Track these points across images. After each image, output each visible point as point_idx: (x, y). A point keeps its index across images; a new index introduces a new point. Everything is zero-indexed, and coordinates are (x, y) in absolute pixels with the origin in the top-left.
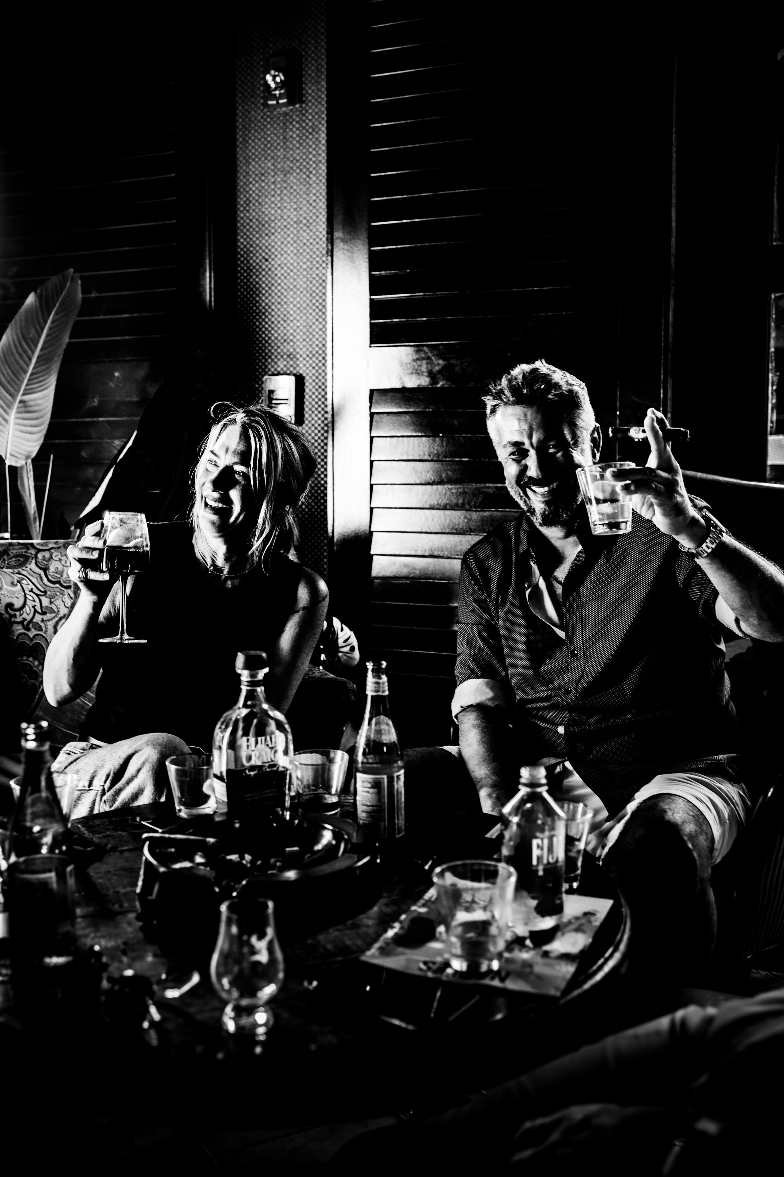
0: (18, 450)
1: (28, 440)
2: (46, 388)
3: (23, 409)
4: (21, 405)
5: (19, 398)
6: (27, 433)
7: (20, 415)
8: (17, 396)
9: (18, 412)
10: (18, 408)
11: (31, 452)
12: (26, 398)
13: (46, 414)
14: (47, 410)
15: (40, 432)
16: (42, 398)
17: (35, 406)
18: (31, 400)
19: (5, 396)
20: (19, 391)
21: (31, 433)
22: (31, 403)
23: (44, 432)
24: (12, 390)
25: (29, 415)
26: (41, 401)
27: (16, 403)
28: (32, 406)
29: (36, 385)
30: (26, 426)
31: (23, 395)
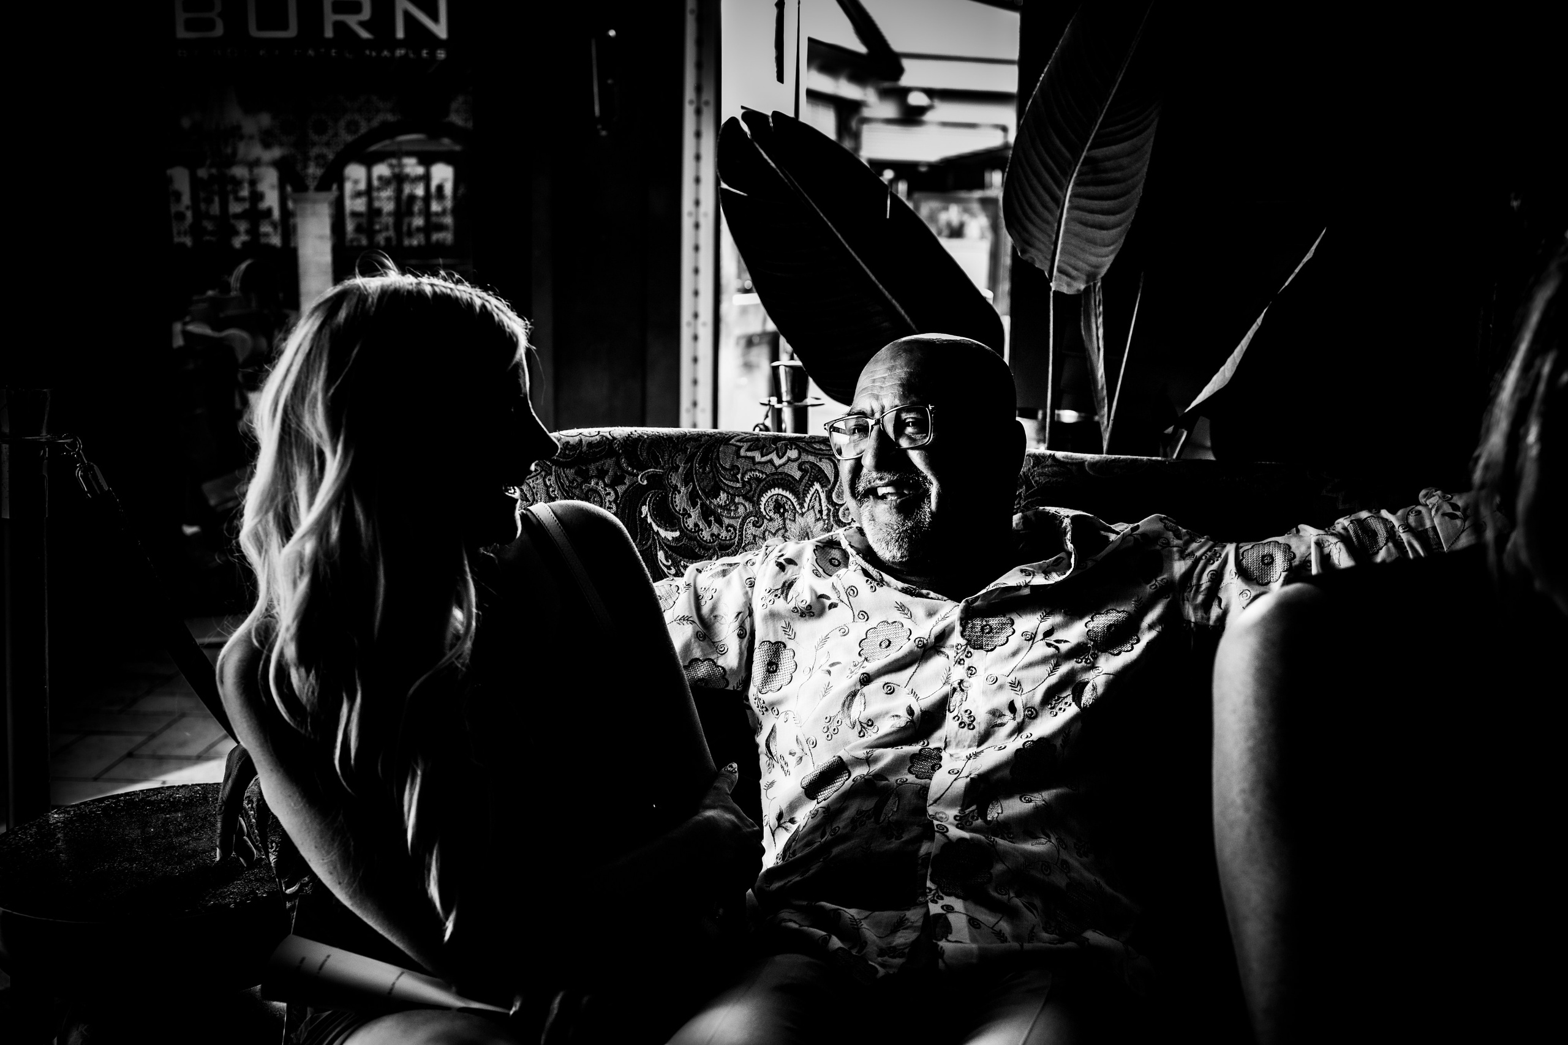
0: (1073, 261)
1: (1092, 242)
2: (1140, 133)
3: (1090, 177)
4: (1087, 168)
5: (1084, 154)
6: (1093, 226)
7: (1081, 190)
8: (1083, 151)
9: (1080, 184)
10: (1079, 174)
11: (1098, 267)
12: (1098, 153)
13: (1134, 187)
14: (1138, 178)
15: (1119, 225)
16: (1129, 154)
17: (1115, 170)
18: (1108, 158)
19: (1058, 150)
20: (1087, 138)
21: (1102, 227)
22: (1108, 164)
23: (1127, 225)
24: (1072, 136)
25: (1101, 189)
26: (1125, 161)
27: (1079, 164)
28: (1106, 171)
29: (1120, 126)
30: (1092, 211)
31: (1090, 149)
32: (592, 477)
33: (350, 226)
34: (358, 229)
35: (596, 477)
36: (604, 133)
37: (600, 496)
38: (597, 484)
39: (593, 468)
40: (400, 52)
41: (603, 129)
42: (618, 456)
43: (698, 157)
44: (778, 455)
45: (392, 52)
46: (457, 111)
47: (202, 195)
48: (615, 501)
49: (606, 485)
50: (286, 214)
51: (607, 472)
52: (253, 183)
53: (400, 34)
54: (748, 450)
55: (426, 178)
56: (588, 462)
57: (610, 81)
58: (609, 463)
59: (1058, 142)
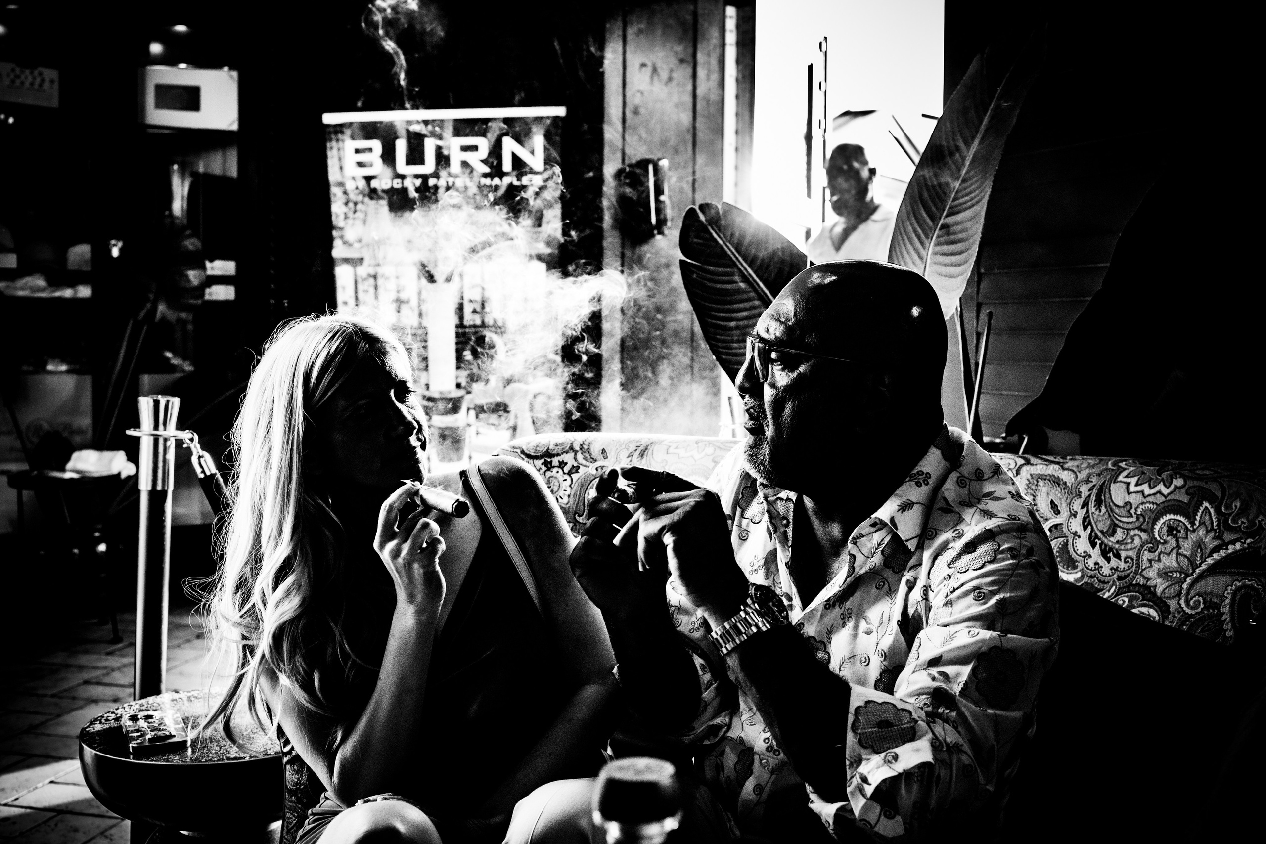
1: (945, 288)
2: (978, 202)
3: (945, 238)
4: (944, 231)
5: (941, 222)
7: (939, 248)
8: (940, 219)
9: (937, 244)
10: (938, 237)
11: (949, 307)
12: (950, 220)
13: (973, 244)
14: (975, 237)
15: (962, 274)
16: (971, 220)
17: (962, 231)
18: (956, 224)
19: (925, 221)
20: (944, 210)
21: (952, 277)
22: (956, 228)
23: (968, 273)
24: (934, 208)
25: (952, 248)
26: (969, 224)
27: (938, 230)
28: (955, 233)
29: (966, 198)
30: (945, 265)
31: (947, 216)
32: (554, 467)
33: (468, 310)
34: (474, 311)
35: (559, 467)
36: (659, 237)
37: (559, 481)
38: (558, 472)
39: (555, 461)
40: (507, 180)
41: (658, 234)
42: (576, 452)
44: (698, 451)
45: (501, 179)
47: (361, 287)
48: (570, 486)
49: (564, 473)
50: (420, 301)
51: (566, 464)
52: (397, 278)
53: (507, 166)
54: (677, 448)
56: (553, 456)
57: (662, 198)
58: (568, 458)
59: (925, 215)
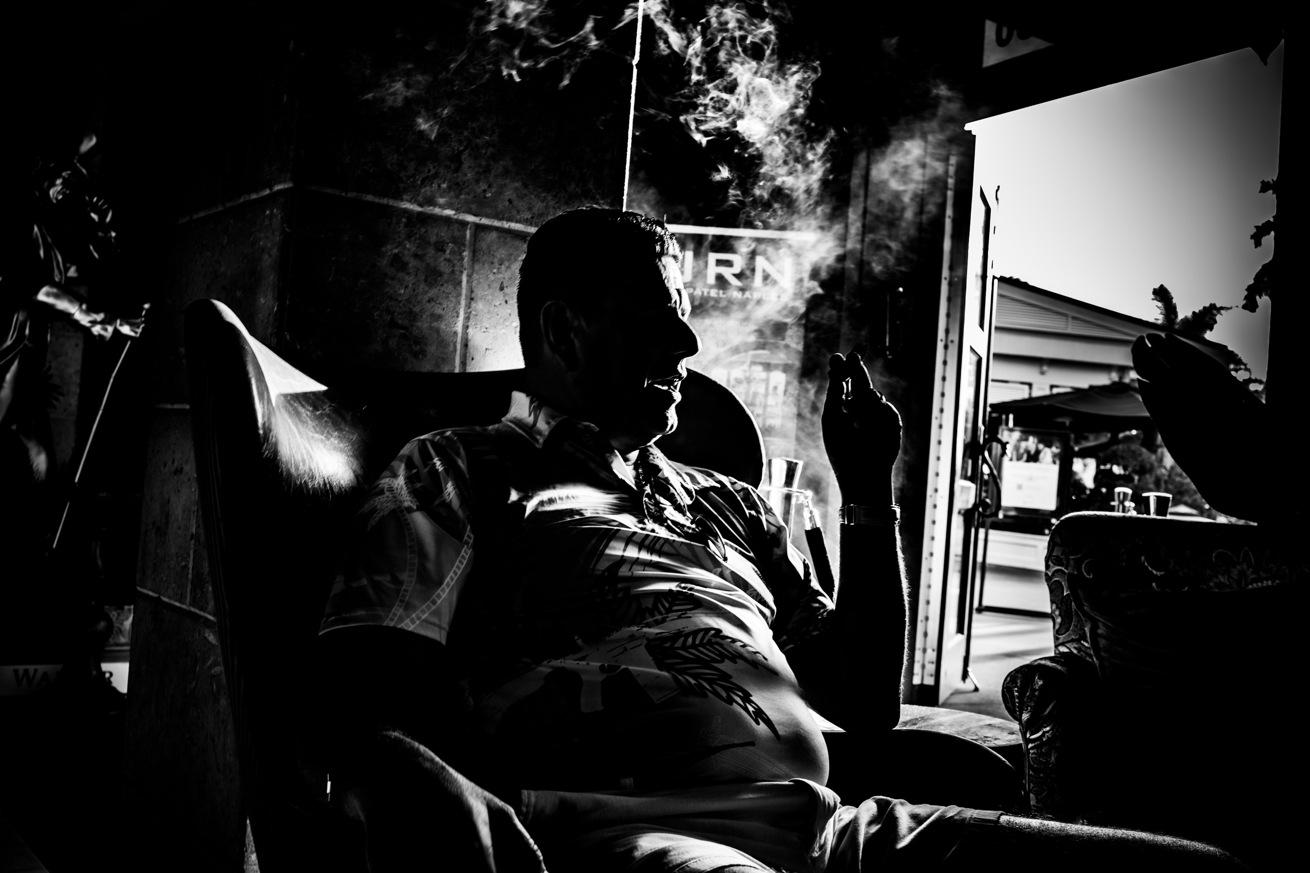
36: (890, 357)
40: (757, 295)
41: (890, 355)
43: (944, 379)
45: (752, 293)
46: (791, 337)
53: (758, 284)
55: (767, 381)
57: (898, 322)
